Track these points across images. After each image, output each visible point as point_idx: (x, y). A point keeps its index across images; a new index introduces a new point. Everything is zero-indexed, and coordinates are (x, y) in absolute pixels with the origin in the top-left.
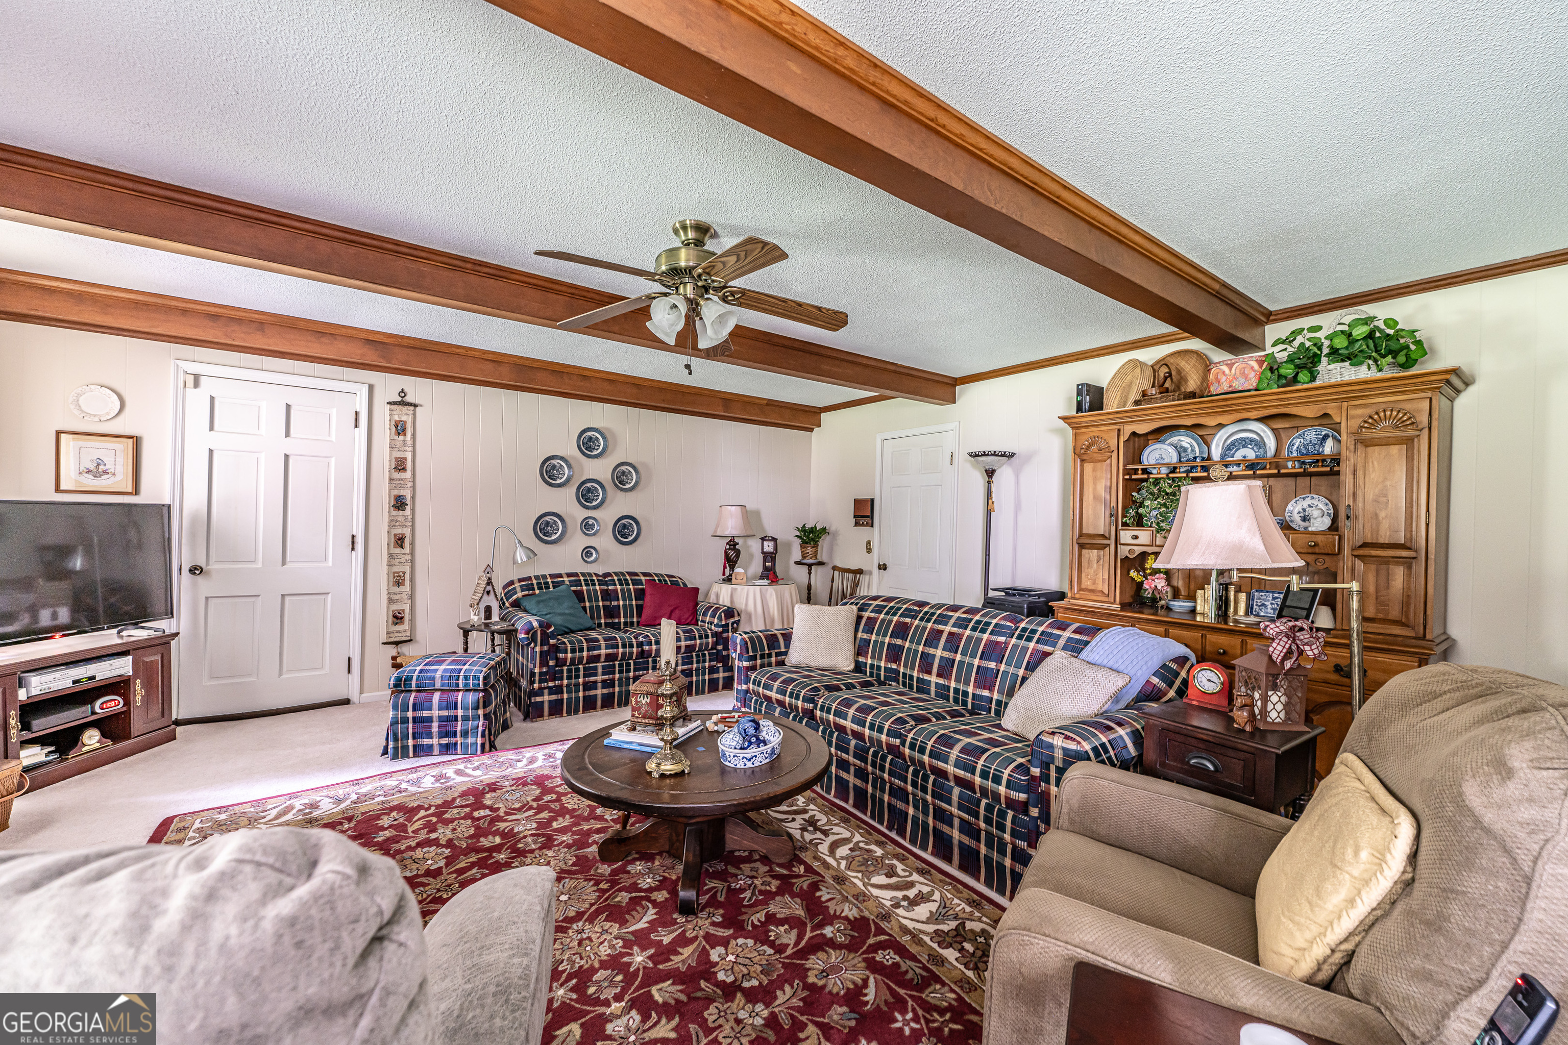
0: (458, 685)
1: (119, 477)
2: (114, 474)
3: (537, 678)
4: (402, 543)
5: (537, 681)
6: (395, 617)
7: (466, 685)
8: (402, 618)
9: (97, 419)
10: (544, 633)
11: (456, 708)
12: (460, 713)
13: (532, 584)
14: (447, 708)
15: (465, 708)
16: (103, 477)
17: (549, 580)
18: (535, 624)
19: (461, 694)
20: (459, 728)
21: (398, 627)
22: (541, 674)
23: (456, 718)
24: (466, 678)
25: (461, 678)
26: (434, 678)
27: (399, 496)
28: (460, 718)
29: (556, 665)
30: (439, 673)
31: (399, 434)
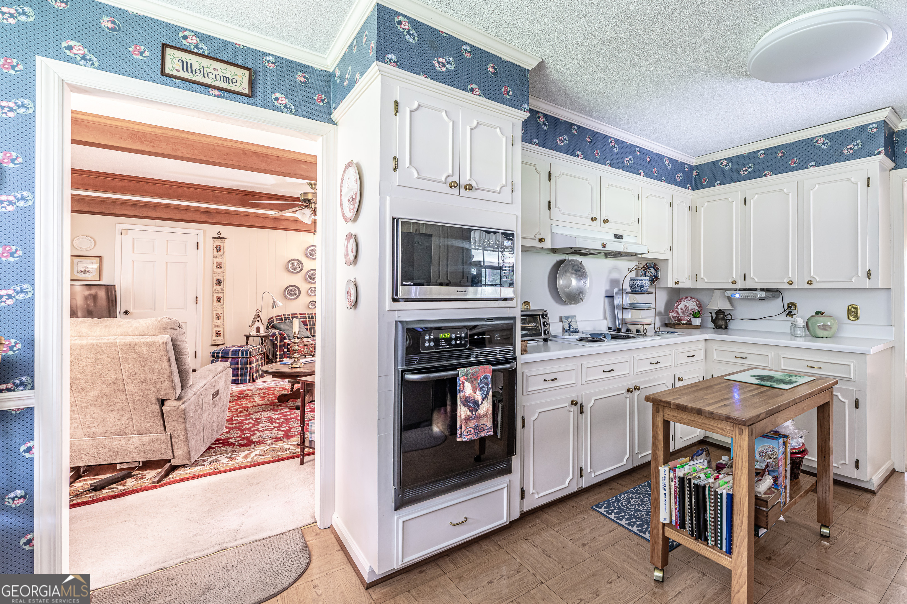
0: (239, 355)
1: (94, 274)
2: (92, 273)
3: (278, 356)
4: (220, 300)
5: (278, 358)
6: (217, 333)
7: (242, 355)
8: (220, 334)
9: (85, 250)
10: (281, 337)
11: (238, 365)
12: (240, 366)
13: (282, 318)
14: (234, 365)
15: (242, 364)
16: (87, 274)
17: (290, 316)
18: (277, 333)
19: (240, 359)
20: (239, 373)
21: (218, 338)
22: (280, 355)
23: (238, 369)
24: (242, 352)
25: (240, 353)
26: (229, 353)
27: (218, 279)
28: (240, 369)
29: (288, 351)
30: (231, 351)
31: (218, 251)
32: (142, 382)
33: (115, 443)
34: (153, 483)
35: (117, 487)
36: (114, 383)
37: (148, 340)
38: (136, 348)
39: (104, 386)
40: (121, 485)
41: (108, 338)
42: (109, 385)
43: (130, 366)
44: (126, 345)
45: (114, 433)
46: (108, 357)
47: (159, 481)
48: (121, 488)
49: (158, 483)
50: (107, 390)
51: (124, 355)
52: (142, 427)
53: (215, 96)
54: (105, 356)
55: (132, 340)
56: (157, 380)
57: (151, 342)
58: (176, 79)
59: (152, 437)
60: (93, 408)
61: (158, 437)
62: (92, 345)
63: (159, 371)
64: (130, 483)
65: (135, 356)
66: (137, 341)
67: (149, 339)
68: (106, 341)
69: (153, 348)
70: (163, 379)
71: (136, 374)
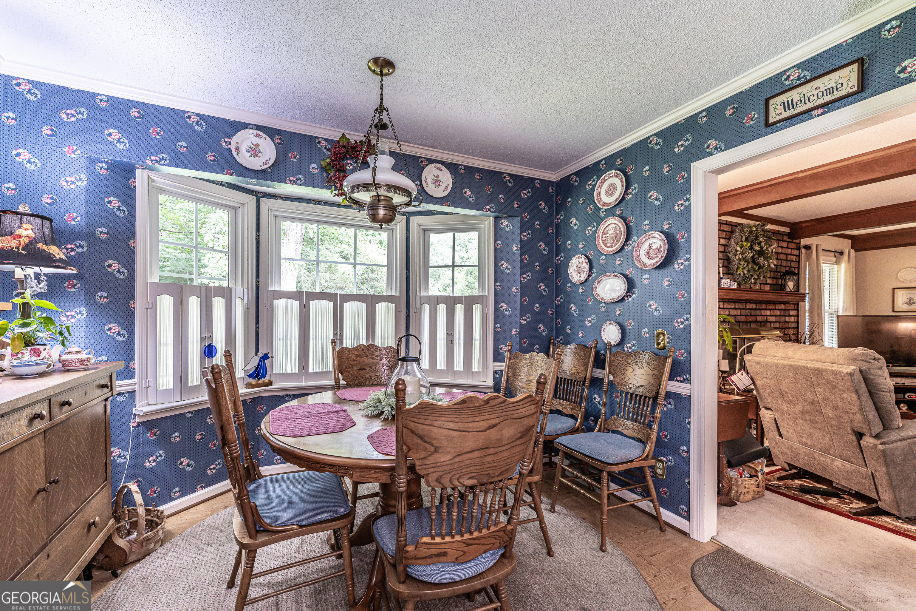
32: (835, 409)
33: (822, 458)
34: (850, 512)
35: (820, 498)
36: (812, 403)
37: (833, 369)
38: (824, 374)
39: (806, 404)
40: (824, 499)
41: (802, 362)
42: (809, 403)
43: (822, 390)
44: (815, 370)
45: (821, 449)
46: (804, 378)
47: (856, 514)
48: (822, 501)
49: (854, 515)
50: (808, 408)
51: (816, 379)
52: (843, 454)
53: (818, 115)
54: (801, 377)
55: (820, 367)
56: (849, 410)
57: (836, 370)
58: (779, 123)
59: (853, 468)
60: (801, 421)
61: (859, 470)
62: (791, 366)
63: (849, 402)
64: (833, 501)
65: (824, 382)
66: (824, 367)
67: (835, 368)
68: (800, 364)
69: (839, 377)
70: (855, 411)
71: (828, 399)
